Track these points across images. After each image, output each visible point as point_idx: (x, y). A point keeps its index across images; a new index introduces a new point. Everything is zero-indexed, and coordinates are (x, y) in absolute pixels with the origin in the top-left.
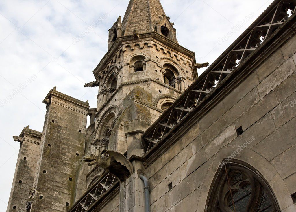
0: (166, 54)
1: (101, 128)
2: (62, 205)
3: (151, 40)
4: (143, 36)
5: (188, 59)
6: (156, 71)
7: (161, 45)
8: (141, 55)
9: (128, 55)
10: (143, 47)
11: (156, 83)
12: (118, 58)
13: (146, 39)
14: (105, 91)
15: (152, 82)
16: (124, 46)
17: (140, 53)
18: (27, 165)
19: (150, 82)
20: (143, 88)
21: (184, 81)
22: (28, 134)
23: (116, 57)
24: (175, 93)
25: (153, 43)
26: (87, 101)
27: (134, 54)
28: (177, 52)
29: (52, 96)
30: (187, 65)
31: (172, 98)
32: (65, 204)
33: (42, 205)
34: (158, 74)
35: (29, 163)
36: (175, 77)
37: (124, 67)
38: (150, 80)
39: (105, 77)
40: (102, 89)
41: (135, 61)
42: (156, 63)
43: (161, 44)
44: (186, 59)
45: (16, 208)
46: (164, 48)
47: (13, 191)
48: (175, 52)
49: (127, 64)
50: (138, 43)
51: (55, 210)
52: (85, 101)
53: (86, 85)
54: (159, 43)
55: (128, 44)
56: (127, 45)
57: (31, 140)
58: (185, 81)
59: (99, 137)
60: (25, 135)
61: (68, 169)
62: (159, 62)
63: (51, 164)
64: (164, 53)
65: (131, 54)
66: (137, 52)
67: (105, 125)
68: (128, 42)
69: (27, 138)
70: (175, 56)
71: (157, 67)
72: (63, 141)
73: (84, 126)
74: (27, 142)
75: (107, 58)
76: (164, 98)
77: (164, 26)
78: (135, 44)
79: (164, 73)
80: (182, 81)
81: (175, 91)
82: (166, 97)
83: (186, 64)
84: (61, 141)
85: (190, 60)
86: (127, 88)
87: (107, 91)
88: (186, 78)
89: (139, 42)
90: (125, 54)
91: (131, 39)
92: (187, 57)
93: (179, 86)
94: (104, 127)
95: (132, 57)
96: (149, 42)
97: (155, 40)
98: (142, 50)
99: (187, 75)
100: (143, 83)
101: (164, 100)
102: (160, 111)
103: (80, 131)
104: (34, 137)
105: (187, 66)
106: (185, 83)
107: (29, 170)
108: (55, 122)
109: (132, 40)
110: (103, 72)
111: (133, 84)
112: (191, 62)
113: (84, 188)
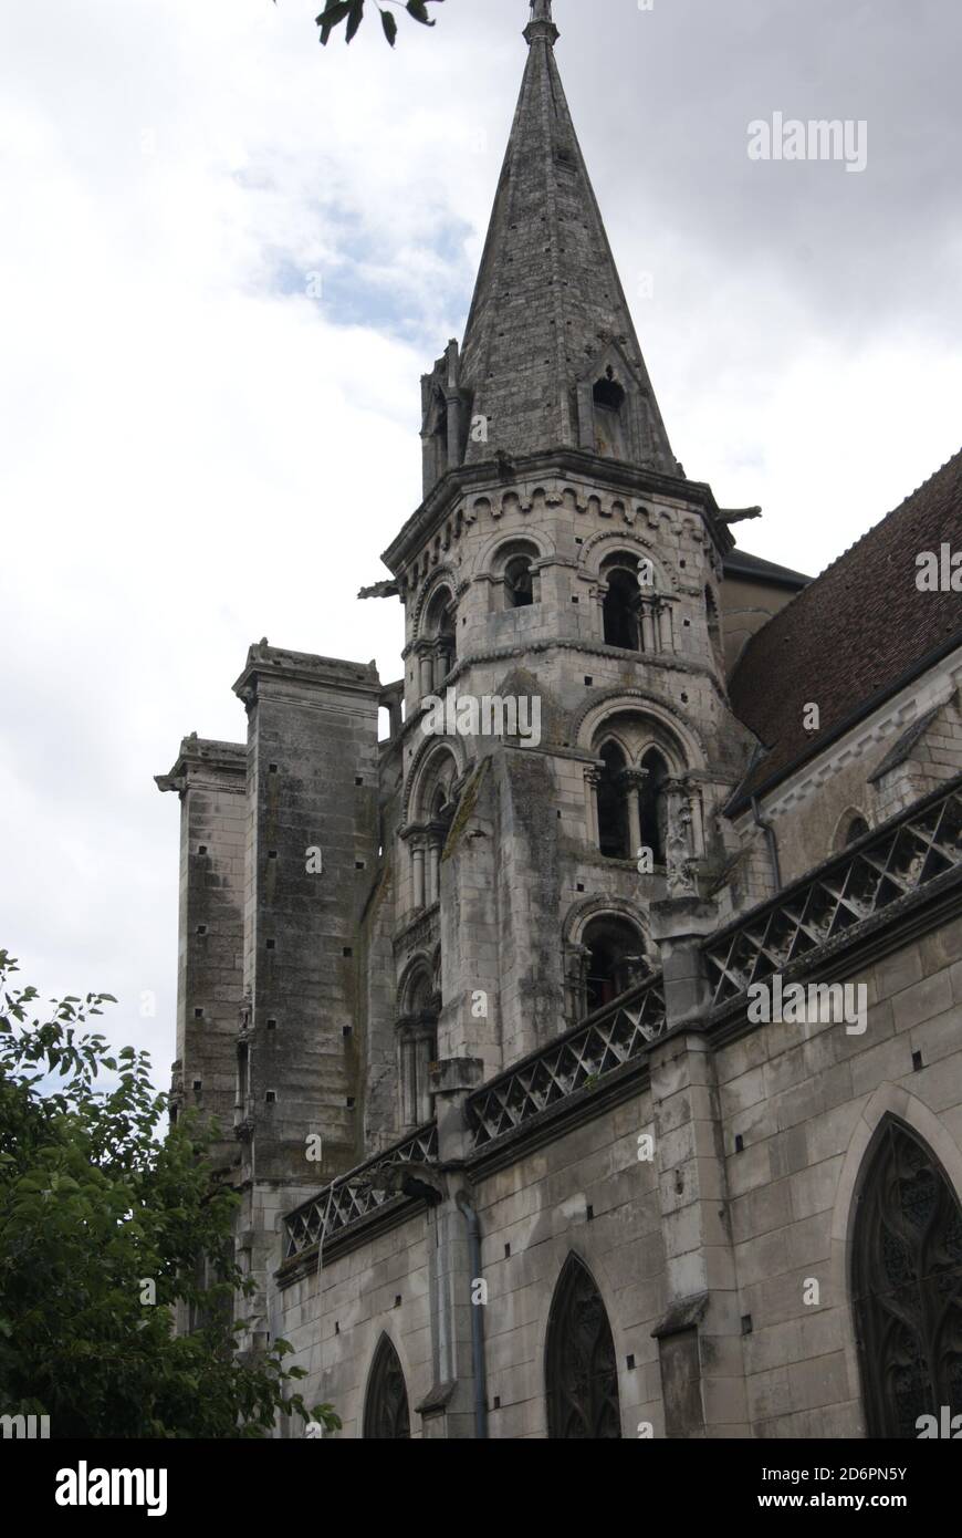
0: (609, 516)
1: (423, 786)
2: (331, 1036)
3: (556, 477)
4: (530, 463)
5: (688, 510)
6: (575, 600)
7: (590, 486)
8: (526, 537)
9: (485, 538)
10: (531, 506)
11: (575, 651)
12: (453, 540)
13: (539, 474)
14: (426, 647)
15: (563, 649)
16: (470, 501)
17: (522, 530)
18: (213, 872)
19: (556, 650)
20: (535, 676)
21: (671, 609)
22: (198, 766)
23: (449, 529)
24: (640, 669)
25: (562, 485)
26: (373, 662)
27: (505, 533)
28: (647, 495)
29: (259, 677)
30: (686, 535)
31: (628, 695)
32: (342, 1032)
33: (278, 1047)
34: (582, 610)
35: (216, 865)
36: (641, 596)
37: (474, 586)
38: (554, 645)
39: (420, 587)
40: (415, 636)
41: (509, 558)
42: (576, 568)
43: (591, 481)
44: (679, 511)
45: (204, 1014)
46: (601, 494)
47: (185, 964)
48: (642, 498)
49: (481, 579)
50: (512, 489)
51: (315, 1054)
52: (366, 661)
53: (365, 593)
54: (584, 479)
55: (480, 491)
56: (478, 496)
57: (212, 780)
58: (674, 605)
59: (419, 815)
60: (189, 768)
61: (337, 920)
62: (584, 562)
63: (285, 915)
64: (602, 514)
65: (495, 533)
66: (513, 526)
67: (432, 776)
68: (480, 484)
69: (198, 776)
70: (642, 510)
71: (579, 582)
72: (309, 829)
73: (371, 760)
74: (201, 792)
75: (418, 525)
76: (600, 703)
77: (604, 379)
78: (503, 492)
79: (603, 592)
80: (666, 610)
81: (639, 662)
82: (608, 698)
83: (679, 533)
84: (305, 832)
85: (695, 512)
86: (485, 672)
87: (431, 647)
88: (678, 595)
89: (515, 484)
90: (475, 529)
91: (492, 473)
92: (684, 504)
93: (657, 628)
94: (429, 783)
95: (496, 546)
96: (548, 485)
97: (570, 475)
98: (529, 519)
99: (683, 580)
100: (533, 654)
101: (600, 708)
102: (586, 759)
103: (359, 781)
104: (219, 769)
105: (687, 543)
106: (674, 616)
107: (220, 889)
108: (279, 771)
109: (495, 478)
110: (412, 565)
111: (502, 658)
112: (697, 518)
113: (388, 981)
